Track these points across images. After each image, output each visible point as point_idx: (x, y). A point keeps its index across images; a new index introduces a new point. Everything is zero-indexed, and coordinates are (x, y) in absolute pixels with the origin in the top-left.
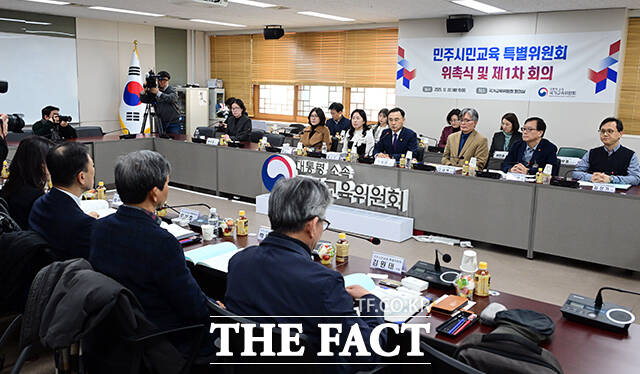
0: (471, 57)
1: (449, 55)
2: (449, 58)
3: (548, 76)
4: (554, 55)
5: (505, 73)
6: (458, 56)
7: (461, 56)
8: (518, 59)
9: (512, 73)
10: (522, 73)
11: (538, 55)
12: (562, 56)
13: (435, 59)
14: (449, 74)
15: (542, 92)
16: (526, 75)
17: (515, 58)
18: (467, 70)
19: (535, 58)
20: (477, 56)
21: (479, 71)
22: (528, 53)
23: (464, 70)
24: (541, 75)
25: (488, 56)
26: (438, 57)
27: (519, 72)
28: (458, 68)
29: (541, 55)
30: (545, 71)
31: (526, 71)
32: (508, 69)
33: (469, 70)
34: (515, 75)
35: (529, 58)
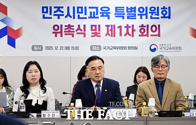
0: (82, 15)
1: (59, 13)
2: (59, 16)
3: (157, 33)
4: (161, 15)
5: (117, 31)
6: (68, 15)
7: (71, 14)
8: (128, 18)
9: (124, 31)
10: (133, 31)
11: (146, 14)
12: (167, 15)
13: (44, 17)
14: (61, 32)
15: (152, 48)
16: (137, 33)
17: (126, 16)
18: (79, 28)
19: (144, 17)
20: (88, 15)
21: (92, 30)
22: (137, 12)
23: (76, 28)
24: (150, 33)
25: (99, 15)
26: (47, 15)
27: (130, 30)
28: (69, 26)
29: (149, 15)
30: (154, 29)
31: (137, 28)
32: (120, 27)
33: (82, 28)
34: (127, 33)
35: (138, 17)
